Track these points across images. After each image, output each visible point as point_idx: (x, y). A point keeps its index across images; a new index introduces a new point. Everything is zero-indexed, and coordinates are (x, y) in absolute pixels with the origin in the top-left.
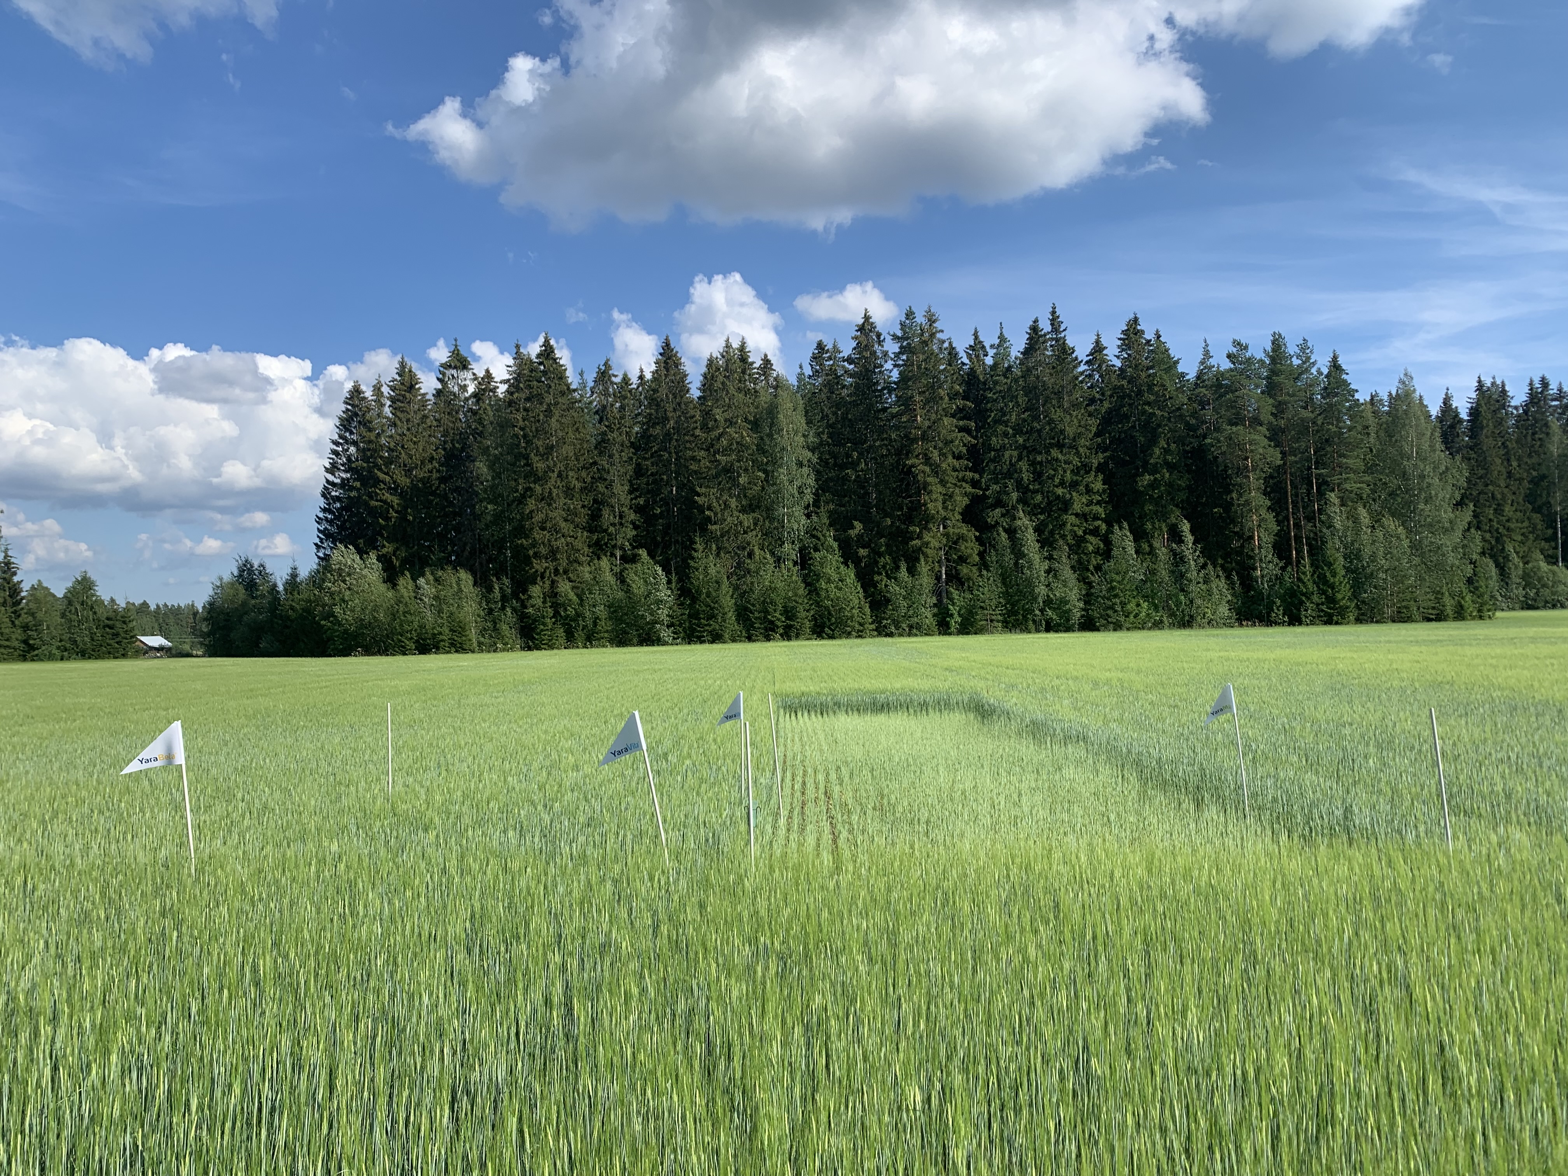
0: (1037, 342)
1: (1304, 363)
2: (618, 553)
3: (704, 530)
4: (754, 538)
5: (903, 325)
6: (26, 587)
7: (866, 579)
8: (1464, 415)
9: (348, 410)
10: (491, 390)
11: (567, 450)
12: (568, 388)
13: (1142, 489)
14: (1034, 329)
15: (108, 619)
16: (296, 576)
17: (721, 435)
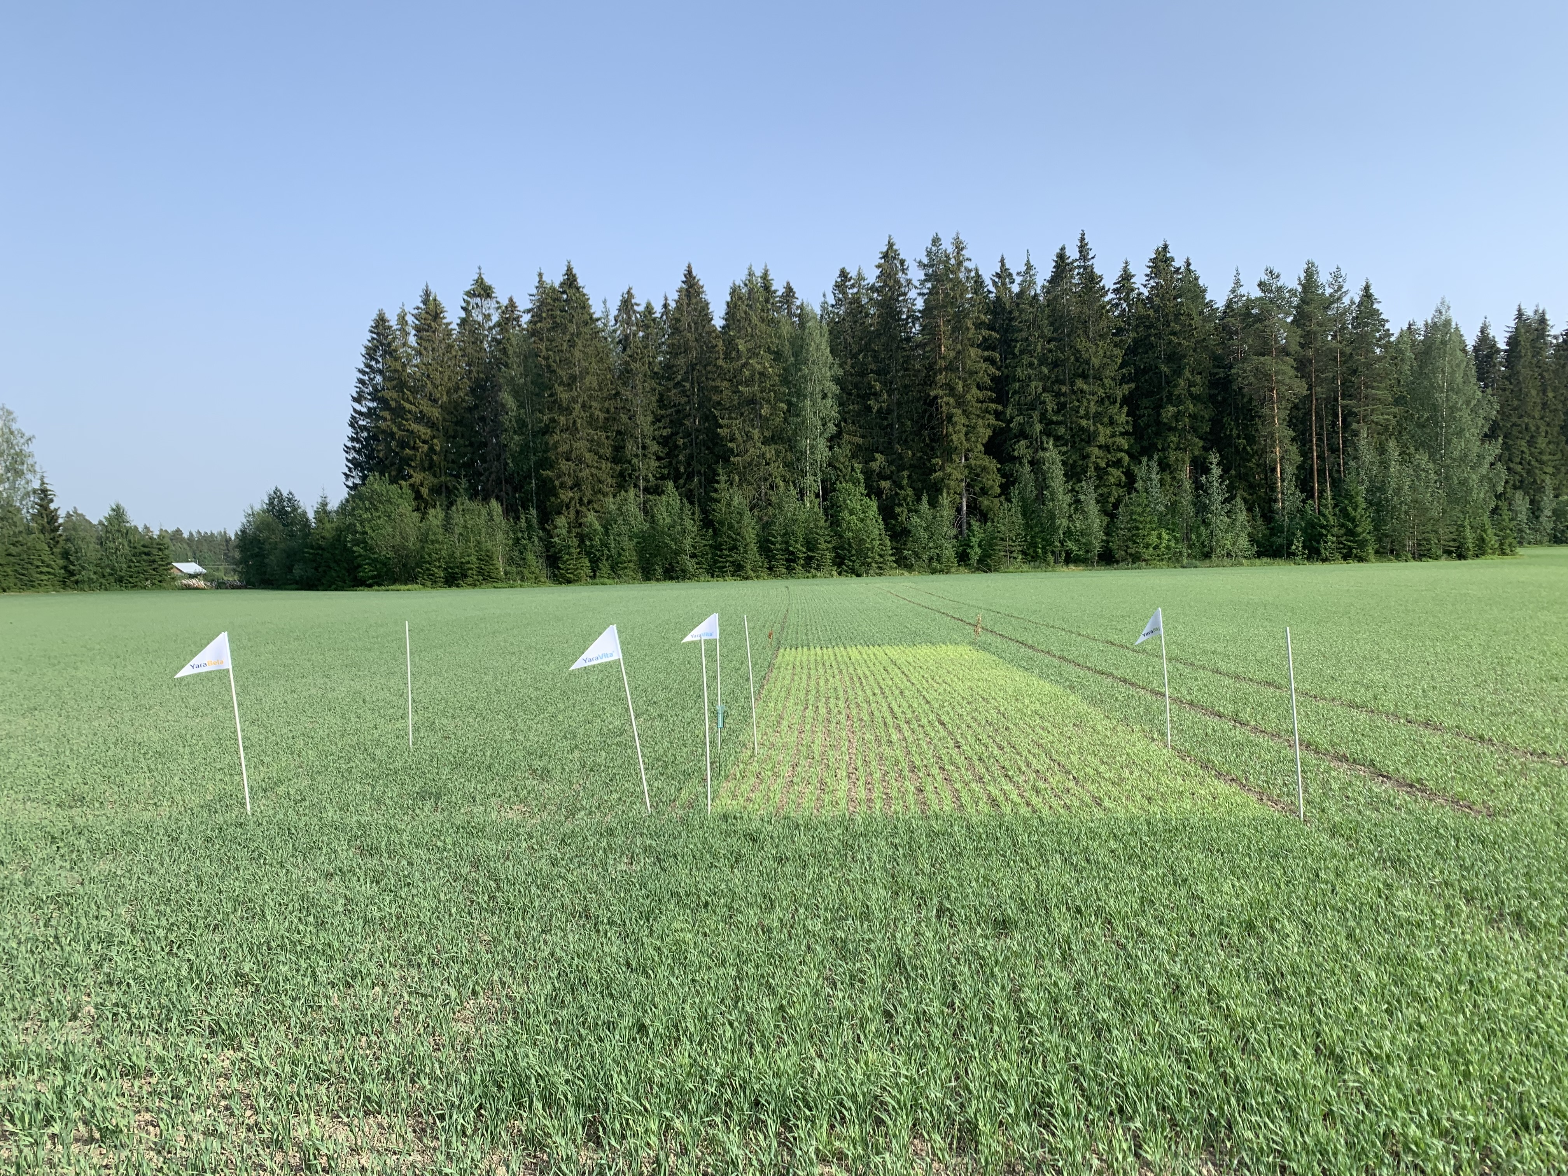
0: (1063, 271)
1: (1336, 291)
2: (642, 484)
3: (727, 460)
4: (777, 470)
5: (929, 253)
6: (62, 513)
7: (887, 513)
8: (1502, 345)
9: (373, 339)
10: (515, 319)
11: (591, 381)
12: (591, 318)
13: (1165, 420)
14: (1061, 256)
15: (144, 546)
16: (326, 505)
17: (744, 365)
